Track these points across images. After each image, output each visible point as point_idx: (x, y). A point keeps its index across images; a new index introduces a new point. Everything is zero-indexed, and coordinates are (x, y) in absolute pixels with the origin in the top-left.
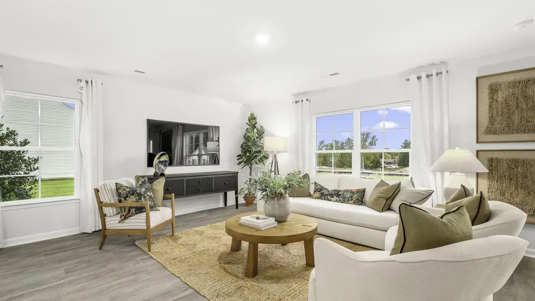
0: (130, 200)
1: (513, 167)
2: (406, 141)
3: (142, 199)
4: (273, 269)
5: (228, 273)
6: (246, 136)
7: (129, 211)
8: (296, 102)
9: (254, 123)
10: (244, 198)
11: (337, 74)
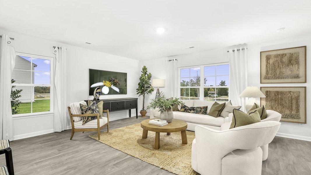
0: (88, 113)
1: (276, 95)
2: (222, 81)
3: (94, 112)
4: (167, 145)
5: (145, 148)
6: (142, 79)
7: (88, 118)
8: (170, 61)
9: (145, 71)
10: (140, 112)
11: (193, 47)
